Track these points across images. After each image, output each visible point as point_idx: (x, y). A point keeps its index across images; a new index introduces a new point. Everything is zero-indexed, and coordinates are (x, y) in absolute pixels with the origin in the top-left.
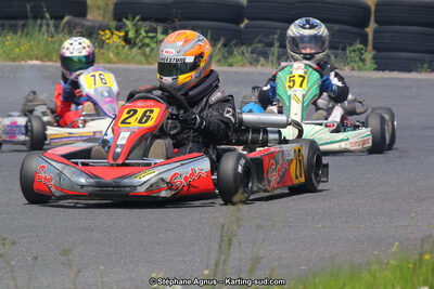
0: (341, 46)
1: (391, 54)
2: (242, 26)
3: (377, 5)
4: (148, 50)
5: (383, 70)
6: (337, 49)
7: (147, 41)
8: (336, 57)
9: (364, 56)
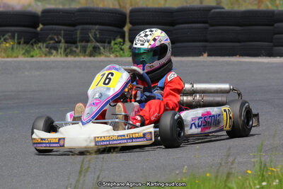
0: (107, 40)
2: (39, 29)
6: (104, 42)
8: (104, 48)
9: (123, 47)
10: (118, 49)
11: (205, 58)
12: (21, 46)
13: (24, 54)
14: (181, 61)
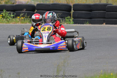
1: (78, 19)
3: (73, 5)
4: (8, 19)
5: (76, 24)
6: (63, 18)
7: (8, 17)
8: (63, 20)
9: (70, 20)
10: (68, 21)
11: (104, 25)
12: (28, 19)
13: (29, 22)
14: (94, 26)
